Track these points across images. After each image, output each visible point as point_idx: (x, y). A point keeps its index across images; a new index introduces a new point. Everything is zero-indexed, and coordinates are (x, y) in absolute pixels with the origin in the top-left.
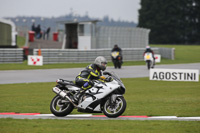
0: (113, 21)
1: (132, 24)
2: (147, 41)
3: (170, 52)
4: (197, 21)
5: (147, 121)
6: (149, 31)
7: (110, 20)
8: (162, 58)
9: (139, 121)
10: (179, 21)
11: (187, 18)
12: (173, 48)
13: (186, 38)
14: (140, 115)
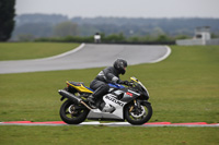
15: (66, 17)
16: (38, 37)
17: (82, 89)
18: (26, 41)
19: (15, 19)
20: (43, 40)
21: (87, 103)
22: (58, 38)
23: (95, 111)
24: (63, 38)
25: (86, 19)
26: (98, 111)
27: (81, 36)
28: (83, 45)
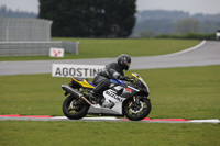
0: (10, 11)
1: (32, 15)
2: (49, 33)
3: (74, 45)
4: (103, 12)
5: (50, 122)
6: (50, 22)
7: (7, 9)
8: (65, 53)
9: (42, 122)
10: (84, 11)
11: (92, 9)
12: (77, 42)
13: (92, 30)
14: (42, 115)
15: (187, 14)
16: (159, 33)
17: (85, 84)
18: (147, 37)
19: (136, 15)
20: (164, 37)
21: (88, 98)
22: (179, 35)
23: (95, 106)
24: (184, 35)
25: (207, 16)
26: (98, 106)
27: (202, 32)
28: (204, 42)
